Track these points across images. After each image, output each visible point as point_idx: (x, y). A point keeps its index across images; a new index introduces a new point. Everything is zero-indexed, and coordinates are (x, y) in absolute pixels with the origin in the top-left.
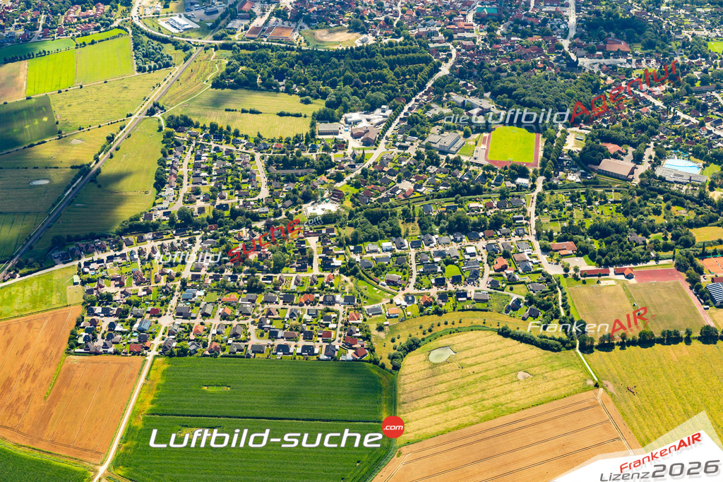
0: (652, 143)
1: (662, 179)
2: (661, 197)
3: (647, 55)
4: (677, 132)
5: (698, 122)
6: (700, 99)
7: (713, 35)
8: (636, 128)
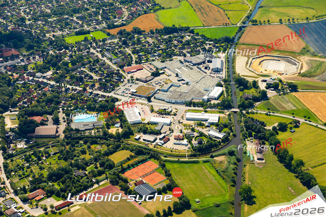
0: (61, 109)
1: (77, 130)
2: (81, 142)
3: (31, 54)
4: (72, 98)
5: (82, 89)
6: (76, 74)
7: (65, 33)
8: (46, 102)
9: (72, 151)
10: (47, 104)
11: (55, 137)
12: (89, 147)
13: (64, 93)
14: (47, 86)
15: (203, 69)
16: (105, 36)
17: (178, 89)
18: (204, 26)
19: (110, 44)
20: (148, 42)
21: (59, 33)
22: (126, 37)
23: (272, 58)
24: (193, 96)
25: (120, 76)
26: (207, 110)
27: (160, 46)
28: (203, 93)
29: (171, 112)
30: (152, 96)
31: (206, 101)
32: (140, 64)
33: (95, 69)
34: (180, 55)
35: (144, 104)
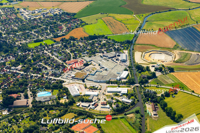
0: (29, 89)
1: (40, 102)
2: (43, 109)
3: (7, 55)
4: (35, 82)
5: (41, 76)
6: (36, 67)
7: (28, 42)
8: (19, 85)
9: (38, 115)
10: (19, 86)
11: (26, 106)
12: (48, 112)
13: (30, 79)
14: (19, 75)
15: (115, 60)
16: (53, 42)
17: (101, 74)
18: (113, 34)
19: (56, 47)
20: (80, 45)
21: (24, 42)
22: (66, 43)
23: (157, 52)
24: (110, 78)
25: (64, 67)
26: (120, 85)
27: (88, 47)
28: (116, 76)
29: (98, 88)
30: (85, 79)
31: (119, 80)
32: (76, 59)
33: (48, 63)
34: (100, 53)
35: (80, 84)
